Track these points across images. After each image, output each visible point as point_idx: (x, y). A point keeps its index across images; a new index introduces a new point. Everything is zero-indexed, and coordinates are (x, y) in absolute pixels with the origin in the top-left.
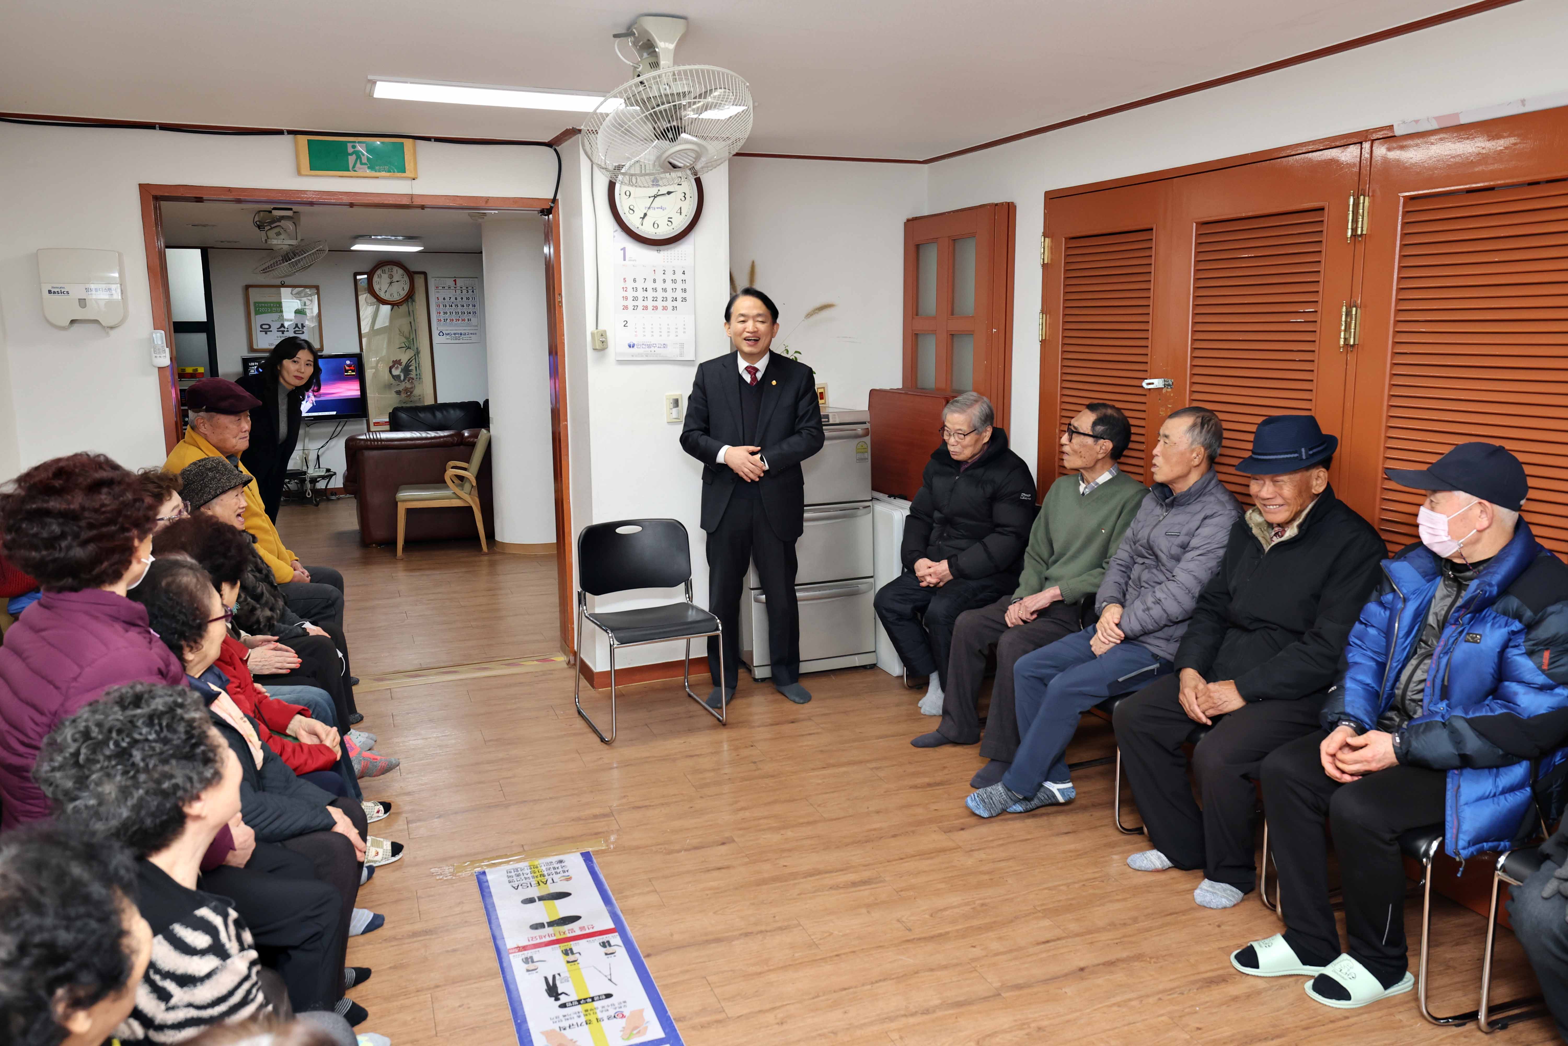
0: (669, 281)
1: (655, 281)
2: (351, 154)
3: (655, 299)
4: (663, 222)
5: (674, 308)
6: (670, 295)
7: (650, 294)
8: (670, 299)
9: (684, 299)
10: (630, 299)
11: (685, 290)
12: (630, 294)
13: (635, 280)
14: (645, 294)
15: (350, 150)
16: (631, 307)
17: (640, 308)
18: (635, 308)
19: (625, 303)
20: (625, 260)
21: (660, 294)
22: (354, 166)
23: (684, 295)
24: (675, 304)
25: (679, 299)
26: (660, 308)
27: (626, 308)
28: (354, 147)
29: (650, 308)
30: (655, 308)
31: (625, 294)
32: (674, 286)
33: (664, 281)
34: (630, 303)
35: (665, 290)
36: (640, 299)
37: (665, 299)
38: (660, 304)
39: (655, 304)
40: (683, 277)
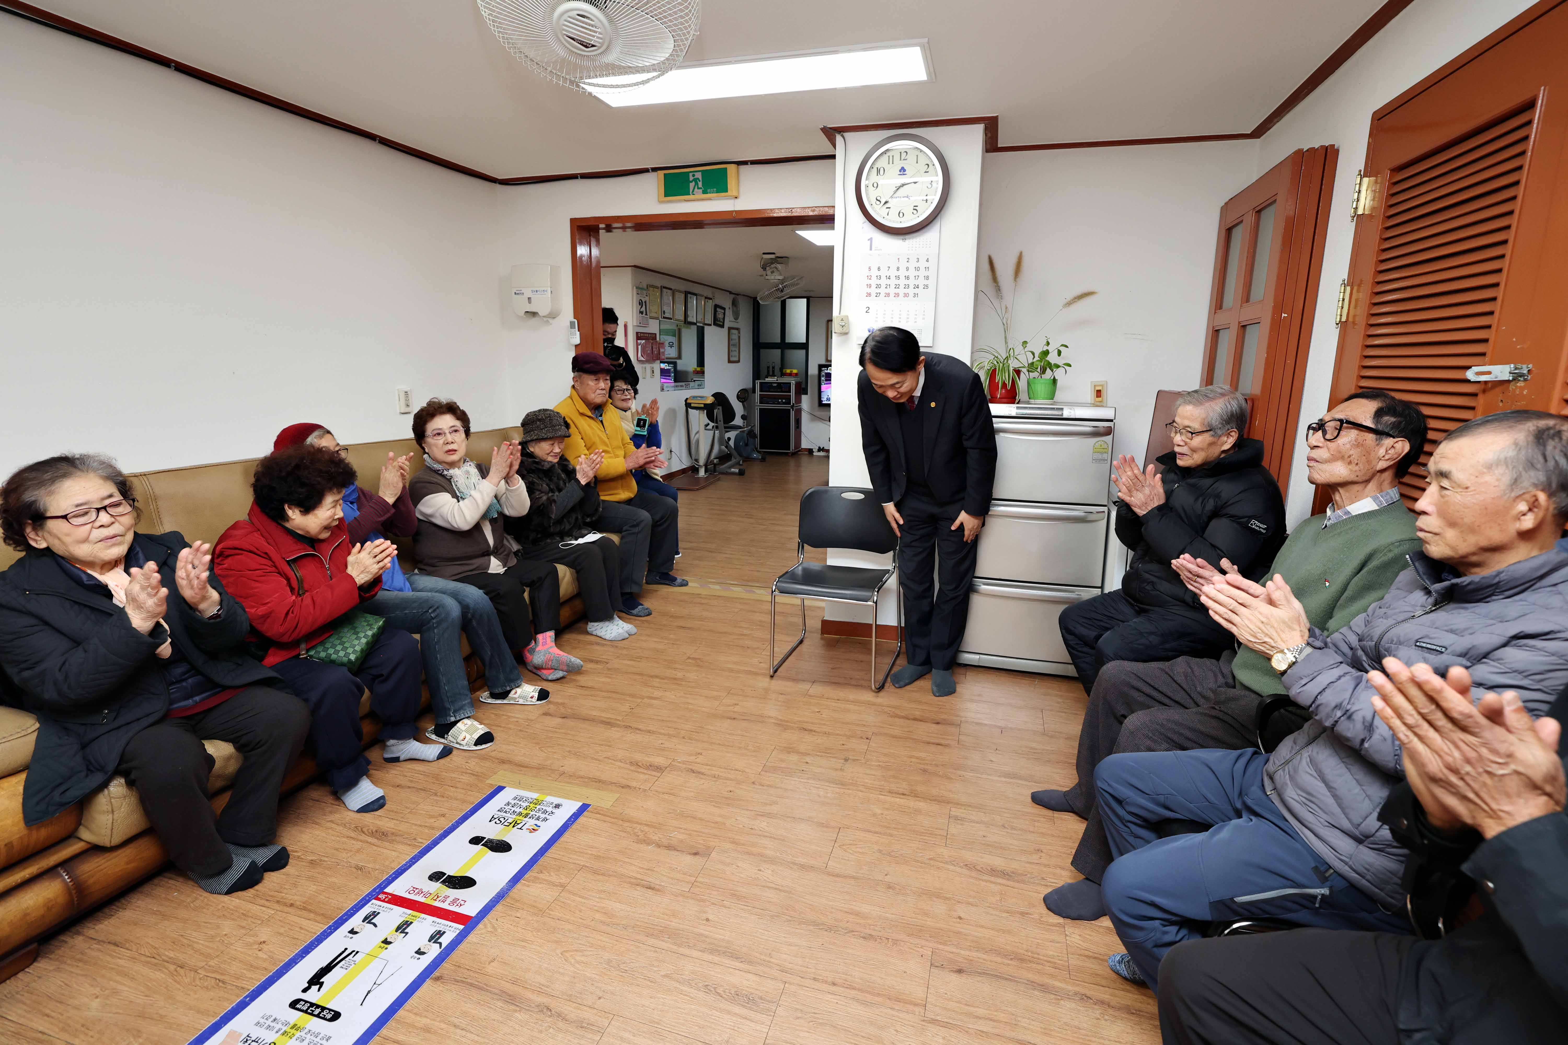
0: (912, 269)
1: (898, 269)
2: (692, 182)
3: (897, 287)
4: (908, 211)
5: (916, 295)
6: (912, 282)
7: (893, 282)
8: (911, 286)
9: (926, 287)
10: (874, 286)
11: (927, 278)
12: (874, 282)
13: (879, 269)
14: (888, 281)
15: (691, 178)
16: (873, 295)
17: (882, 295)
18: (878, 295)
19: (869, 290)
20: (871, 249)
21: (902, 282)
22: (693, 191)
23: (926, 282)
24: (916, 291)
25: (921, 287)
26: (902, 295)
27: (869, 295)
28: (694, 176)
29: (892, 295)
30: (897, 295)
31: (869, 282)
32: (917, 273)
33: (907, 269)
34: (873, 291)
35: (907, 278)
36: (883, 286)
37: (907, 286)
38: (901, 291)
39: (897, 291)
40: (927, 264)
